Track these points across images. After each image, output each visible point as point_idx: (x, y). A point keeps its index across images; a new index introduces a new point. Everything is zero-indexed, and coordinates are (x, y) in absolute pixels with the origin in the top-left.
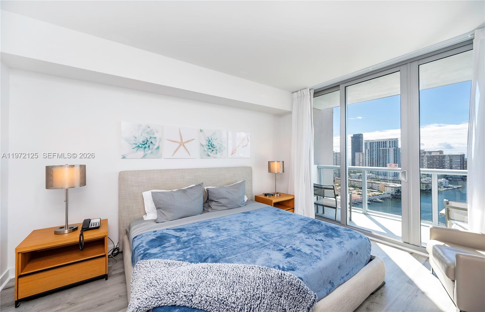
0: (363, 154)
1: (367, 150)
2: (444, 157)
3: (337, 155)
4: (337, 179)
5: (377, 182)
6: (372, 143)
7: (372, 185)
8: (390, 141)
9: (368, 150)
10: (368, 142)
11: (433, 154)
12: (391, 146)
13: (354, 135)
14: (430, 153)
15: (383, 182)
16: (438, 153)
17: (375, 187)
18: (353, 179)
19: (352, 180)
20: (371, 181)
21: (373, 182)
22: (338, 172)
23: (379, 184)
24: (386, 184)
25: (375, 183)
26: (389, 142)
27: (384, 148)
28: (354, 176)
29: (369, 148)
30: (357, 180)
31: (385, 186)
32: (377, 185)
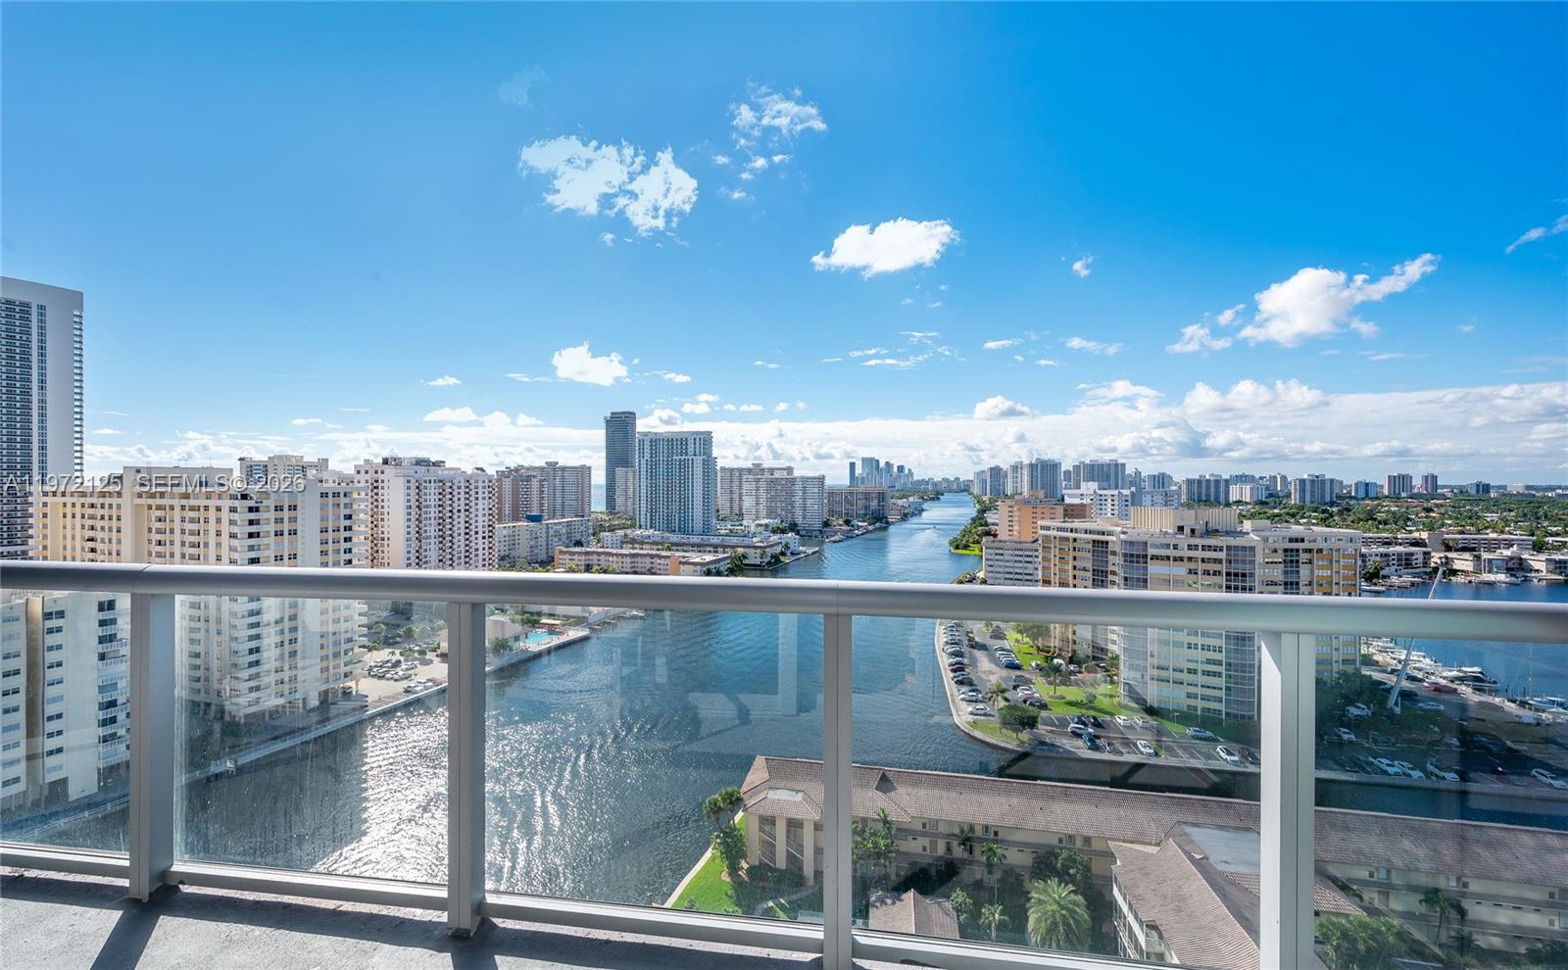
0: (634, 472)
1: (643, 462)
2: (793, 481)
3: (566, 474)
4: (561, 552)
5: (664, 553)
6: (655, 441)
7: (652, 563)
8: (695, 439)
9: (645, 462)
10: (645, 438)
11: (777, 475)
12: (698, 452)
13: (612, 413)
14: (772, 471)
15: (677, 550)
16: (785, 472)
17: (659, 567)
18: (607, 550)
19: (604, 553)
20: (650, 552)
21: (654, 552)
22: (564, 531)
23: (669, 557)
24: (684, 557)
25: (660, 557)
26: (692, 442)
27: (682, 458)
28: (610, 539)
29: (647, 456)
30: (614, 551)
31: (681, 563)
32: (662, 561)
